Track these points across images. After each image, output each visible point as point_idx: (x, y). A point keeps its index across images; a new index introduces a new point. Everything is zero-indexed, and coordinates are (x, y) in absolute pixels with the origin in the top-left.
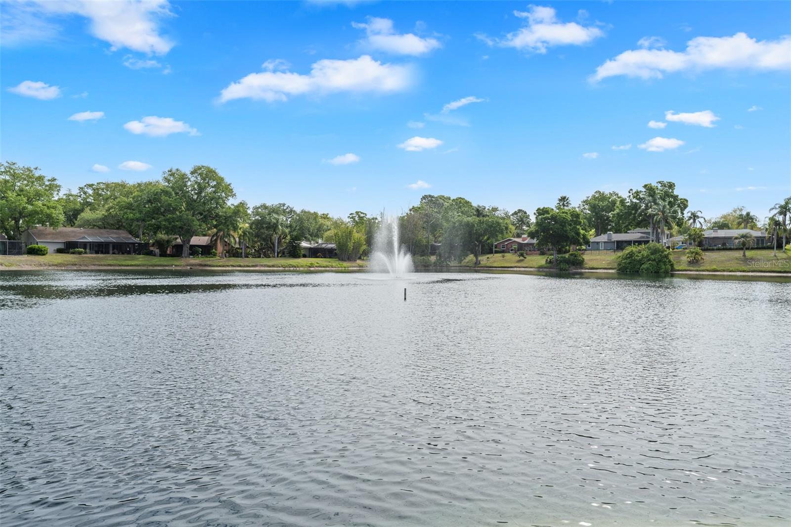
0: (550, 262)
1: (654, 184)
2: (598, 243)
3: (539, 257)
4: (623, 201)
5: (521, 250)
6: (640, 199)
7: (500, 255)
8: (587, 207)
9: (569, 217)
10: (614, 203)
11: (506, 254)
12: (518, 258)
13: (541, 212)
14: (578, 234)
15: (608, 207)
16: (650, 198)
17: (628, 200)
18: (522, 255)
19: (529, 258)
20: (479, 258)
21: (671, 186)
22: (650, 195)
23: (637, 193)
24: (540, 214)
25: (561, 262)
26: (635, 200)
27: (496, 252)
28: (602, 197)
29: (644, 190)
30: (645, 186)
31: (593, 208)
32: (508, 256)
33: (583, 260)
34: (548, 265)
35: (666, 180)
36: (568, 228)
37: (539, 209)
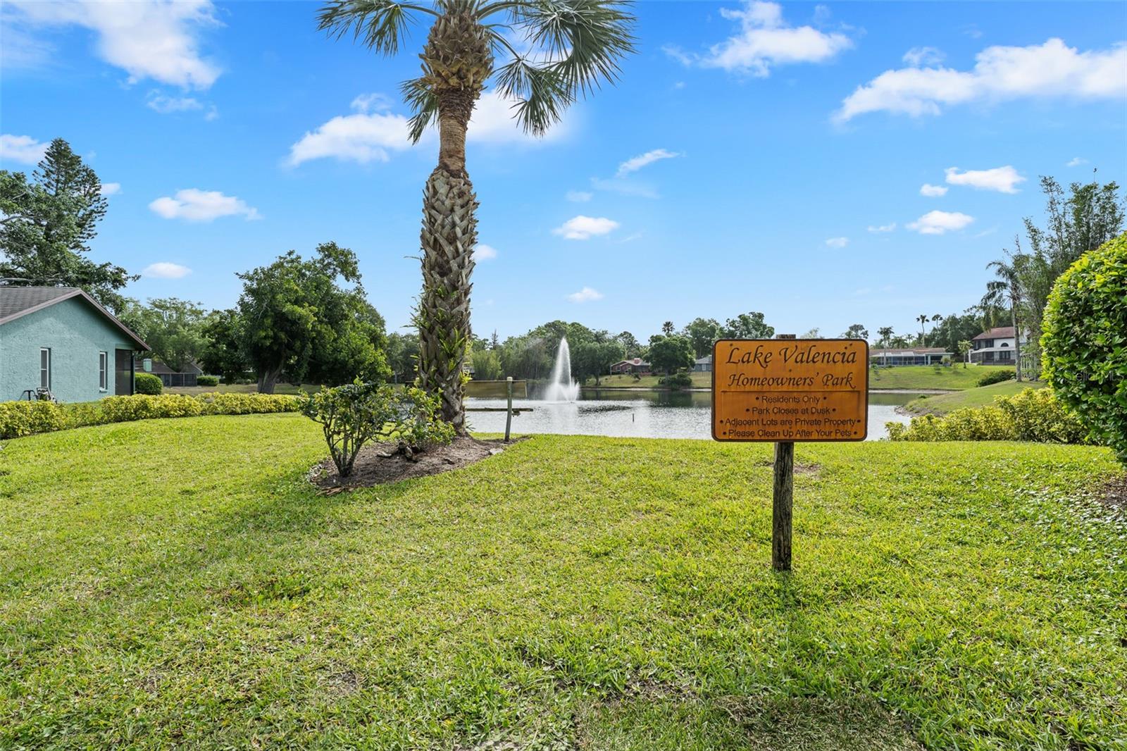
0: (663, 383)
1: (747, 314)
2: (701, 365)
3: (652, 378)
4: (721, 329)
5: (636, 372)
6: (736, 327)
7: (617, 376)
8: (689, 332)
9: (679, 344)
10: (713, 329)
11: (622, 376)
12: (633, 379)
13: (655, 339)
14: (686, 358)
15: (708, 333)
16: (744, 327)
17: (726, 328)
18: (637, 376)
19: (643, 379)
20: (600, 380)
21: (761, 316)
22: (744, 324)
23: (733, 322)
24: (653, 341)
25: (672, 382)
26: (732, 329)
27: (613, 374)
28: (702, 323)
29: (739, 319)
30: (740, 316)
31: (695, 333)
32: (624, 377)
33: (691, 381)
34: (661, 385)
35: (757, 312)
36: (678, 353)
37: (652, 337)
